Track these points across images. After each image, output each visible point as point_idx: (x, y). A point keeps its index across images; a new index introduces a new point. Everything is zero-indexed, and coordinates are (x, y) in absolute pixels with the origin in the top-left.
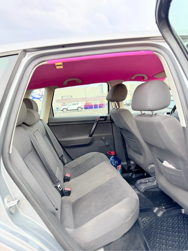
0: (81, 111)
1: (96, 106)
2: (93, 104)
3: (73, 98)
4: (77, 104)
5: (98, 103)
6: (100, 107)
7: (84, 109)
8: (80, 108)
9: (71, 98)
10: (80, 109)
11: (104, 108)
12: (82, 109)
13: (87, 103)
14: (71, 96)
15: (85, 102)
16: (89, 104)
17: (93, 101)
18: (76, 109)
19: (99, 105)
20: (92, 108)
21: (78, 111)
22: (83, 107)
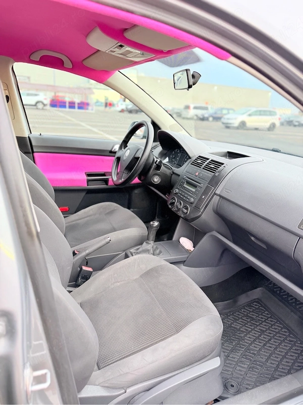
0: (43, 109)
1: (72, 105)
2: (67, 99)
3: (32, 81)
4: (36, 95)
5: (77, 100)
6: (80, 108)
7: (48, 107)
8: (41, 103)
9: (27, 81)
10: (40, 106)
11: (87, 111)
12: (45, 105)
13: (55, 96)
14: (29, 78)
15: (53, 94)
16: (60, 99)
17: (67, 95)
18: (34, 103)
19: (78, 104)
20: (65, 107)
21: (37, 109)
22: (47, 102)
